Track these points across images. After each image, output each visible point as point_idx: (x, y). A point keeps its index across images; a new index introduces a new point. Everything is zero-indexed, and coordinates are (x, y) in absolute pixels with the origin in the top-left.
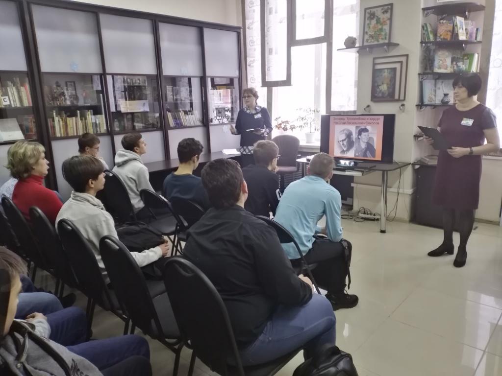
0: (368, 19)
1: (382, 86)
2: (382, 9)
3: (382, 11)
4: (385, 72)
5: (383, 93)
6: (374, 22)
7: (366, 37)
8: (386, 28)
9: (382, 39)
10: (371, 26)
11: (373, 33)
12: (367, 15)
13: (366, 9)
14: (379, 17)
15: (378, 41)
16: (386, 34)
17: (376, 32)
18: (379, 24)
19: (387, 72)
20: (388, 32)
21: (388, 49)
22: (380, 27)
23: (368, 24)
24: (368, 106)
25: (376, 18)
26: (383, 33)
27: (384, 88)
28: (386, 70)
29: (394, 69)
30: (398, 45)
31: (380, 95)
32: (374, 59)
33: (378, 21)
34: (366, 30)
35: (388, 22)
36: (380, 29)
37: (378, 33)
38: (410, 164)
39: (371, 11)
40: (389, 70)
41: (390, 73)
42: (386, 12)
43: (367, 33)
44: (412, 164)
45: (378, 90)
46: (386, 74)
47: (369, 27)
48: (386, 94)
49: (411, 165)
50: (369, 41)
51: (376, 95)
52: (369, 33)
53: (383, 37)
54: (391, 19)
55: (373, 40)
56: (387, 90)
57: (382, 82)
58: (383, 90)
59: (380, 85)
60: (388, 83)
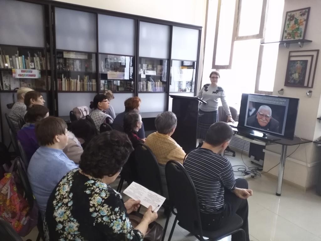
0: (288, 21)
1: (294, 75)
2: (301, 12)
3: (301, 14)
4: (298, 64)
5: (295, 81)
6: (293, 22)
7: (285, 35)
8: (302, 27)
9: (298, 37)
10: (290, 26)
11: (291, 32)
12: (288, 17)
13: (287, 13)
14: (297, 19)
15: (294, 38)
16: (301, 33)
17: (293, 30)
18: (296, 25)
19: (300, 64)
20: (303, 31)
21: (303, 45)
22: (297, 27)
23: (288, 24)
24: (282, 90)
25: (295, 19)
26: (299, 32)
27: (296, 76)
28: (299, 62)
29: (306, 62)
30: (311, 41)
31: (292, 81)
32: (290, 52)
33: (296, 22)
34: (286, 29)
35: (304, 23)
36: (297, 28)
37: (295, 32)
38: (312, 141)
39: (291, 14)
40: (301, 62)
41: (302, 65)
42: (304, 14)
43: (286, 31)
44: (314, 142)
45: (291, 77)
46: (298, 65)
47: (289, 27)
48: (297, 82)
49: (312, 143)
50: (287, 38)
51: (289, 81)
52: (287, 32)
53: (299, 35)
54: (307, 20)
55: (290, 37)
56: (298, 78)
57: (295, 71)
58: (295, 78)
59: (293, 74)
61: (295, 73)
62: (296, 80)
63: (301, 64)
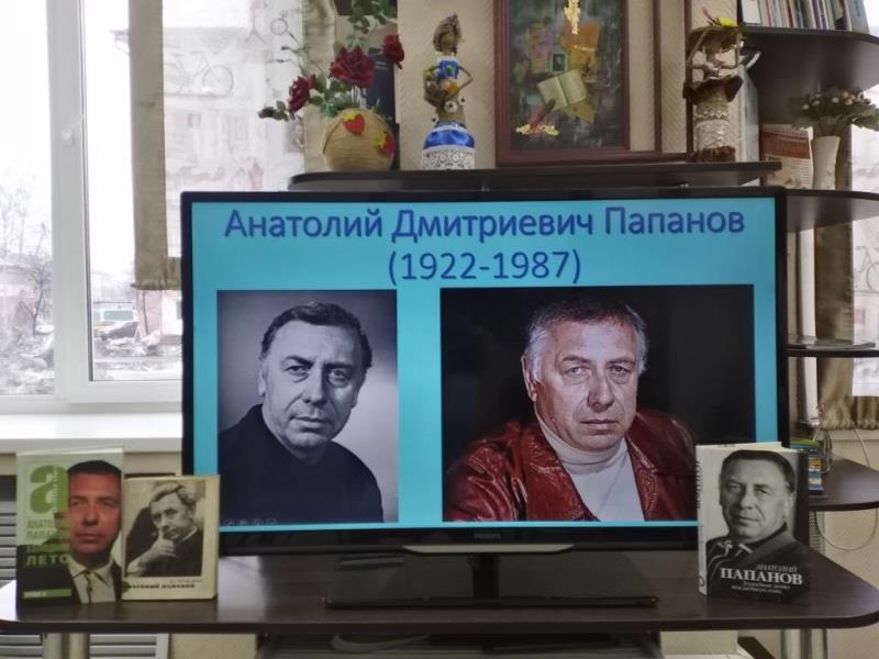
1: (556, 78)
27: (568, 89)
31: (551, 130)
41: (594, 12)
46: (573, 13)
48: (582, 129)
56: (588, 101)
57: (555, 56)
58: (562, 103)
59: (544, 77)
60: (590, 65)
61: (559, 67)
62: (571, 114)
63: (586, 6)
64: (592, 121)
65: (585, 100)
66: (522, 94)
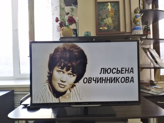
4: (108, 5)
5: (108, 27)
40: (112, 4)
46: (109, 7)
48: (112, 28)
57: (106, 15)
58: (108, 23)
59: (105, 19)
60: (113, 16)
61: (107, 17)
62: (110, 25)
63: (112, 6)
64: (113, 26)
65: (112, 23)
66: (101, 22)
